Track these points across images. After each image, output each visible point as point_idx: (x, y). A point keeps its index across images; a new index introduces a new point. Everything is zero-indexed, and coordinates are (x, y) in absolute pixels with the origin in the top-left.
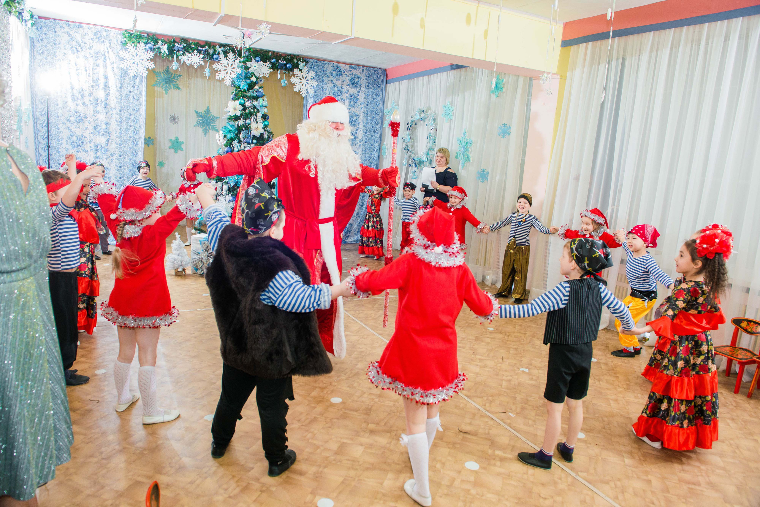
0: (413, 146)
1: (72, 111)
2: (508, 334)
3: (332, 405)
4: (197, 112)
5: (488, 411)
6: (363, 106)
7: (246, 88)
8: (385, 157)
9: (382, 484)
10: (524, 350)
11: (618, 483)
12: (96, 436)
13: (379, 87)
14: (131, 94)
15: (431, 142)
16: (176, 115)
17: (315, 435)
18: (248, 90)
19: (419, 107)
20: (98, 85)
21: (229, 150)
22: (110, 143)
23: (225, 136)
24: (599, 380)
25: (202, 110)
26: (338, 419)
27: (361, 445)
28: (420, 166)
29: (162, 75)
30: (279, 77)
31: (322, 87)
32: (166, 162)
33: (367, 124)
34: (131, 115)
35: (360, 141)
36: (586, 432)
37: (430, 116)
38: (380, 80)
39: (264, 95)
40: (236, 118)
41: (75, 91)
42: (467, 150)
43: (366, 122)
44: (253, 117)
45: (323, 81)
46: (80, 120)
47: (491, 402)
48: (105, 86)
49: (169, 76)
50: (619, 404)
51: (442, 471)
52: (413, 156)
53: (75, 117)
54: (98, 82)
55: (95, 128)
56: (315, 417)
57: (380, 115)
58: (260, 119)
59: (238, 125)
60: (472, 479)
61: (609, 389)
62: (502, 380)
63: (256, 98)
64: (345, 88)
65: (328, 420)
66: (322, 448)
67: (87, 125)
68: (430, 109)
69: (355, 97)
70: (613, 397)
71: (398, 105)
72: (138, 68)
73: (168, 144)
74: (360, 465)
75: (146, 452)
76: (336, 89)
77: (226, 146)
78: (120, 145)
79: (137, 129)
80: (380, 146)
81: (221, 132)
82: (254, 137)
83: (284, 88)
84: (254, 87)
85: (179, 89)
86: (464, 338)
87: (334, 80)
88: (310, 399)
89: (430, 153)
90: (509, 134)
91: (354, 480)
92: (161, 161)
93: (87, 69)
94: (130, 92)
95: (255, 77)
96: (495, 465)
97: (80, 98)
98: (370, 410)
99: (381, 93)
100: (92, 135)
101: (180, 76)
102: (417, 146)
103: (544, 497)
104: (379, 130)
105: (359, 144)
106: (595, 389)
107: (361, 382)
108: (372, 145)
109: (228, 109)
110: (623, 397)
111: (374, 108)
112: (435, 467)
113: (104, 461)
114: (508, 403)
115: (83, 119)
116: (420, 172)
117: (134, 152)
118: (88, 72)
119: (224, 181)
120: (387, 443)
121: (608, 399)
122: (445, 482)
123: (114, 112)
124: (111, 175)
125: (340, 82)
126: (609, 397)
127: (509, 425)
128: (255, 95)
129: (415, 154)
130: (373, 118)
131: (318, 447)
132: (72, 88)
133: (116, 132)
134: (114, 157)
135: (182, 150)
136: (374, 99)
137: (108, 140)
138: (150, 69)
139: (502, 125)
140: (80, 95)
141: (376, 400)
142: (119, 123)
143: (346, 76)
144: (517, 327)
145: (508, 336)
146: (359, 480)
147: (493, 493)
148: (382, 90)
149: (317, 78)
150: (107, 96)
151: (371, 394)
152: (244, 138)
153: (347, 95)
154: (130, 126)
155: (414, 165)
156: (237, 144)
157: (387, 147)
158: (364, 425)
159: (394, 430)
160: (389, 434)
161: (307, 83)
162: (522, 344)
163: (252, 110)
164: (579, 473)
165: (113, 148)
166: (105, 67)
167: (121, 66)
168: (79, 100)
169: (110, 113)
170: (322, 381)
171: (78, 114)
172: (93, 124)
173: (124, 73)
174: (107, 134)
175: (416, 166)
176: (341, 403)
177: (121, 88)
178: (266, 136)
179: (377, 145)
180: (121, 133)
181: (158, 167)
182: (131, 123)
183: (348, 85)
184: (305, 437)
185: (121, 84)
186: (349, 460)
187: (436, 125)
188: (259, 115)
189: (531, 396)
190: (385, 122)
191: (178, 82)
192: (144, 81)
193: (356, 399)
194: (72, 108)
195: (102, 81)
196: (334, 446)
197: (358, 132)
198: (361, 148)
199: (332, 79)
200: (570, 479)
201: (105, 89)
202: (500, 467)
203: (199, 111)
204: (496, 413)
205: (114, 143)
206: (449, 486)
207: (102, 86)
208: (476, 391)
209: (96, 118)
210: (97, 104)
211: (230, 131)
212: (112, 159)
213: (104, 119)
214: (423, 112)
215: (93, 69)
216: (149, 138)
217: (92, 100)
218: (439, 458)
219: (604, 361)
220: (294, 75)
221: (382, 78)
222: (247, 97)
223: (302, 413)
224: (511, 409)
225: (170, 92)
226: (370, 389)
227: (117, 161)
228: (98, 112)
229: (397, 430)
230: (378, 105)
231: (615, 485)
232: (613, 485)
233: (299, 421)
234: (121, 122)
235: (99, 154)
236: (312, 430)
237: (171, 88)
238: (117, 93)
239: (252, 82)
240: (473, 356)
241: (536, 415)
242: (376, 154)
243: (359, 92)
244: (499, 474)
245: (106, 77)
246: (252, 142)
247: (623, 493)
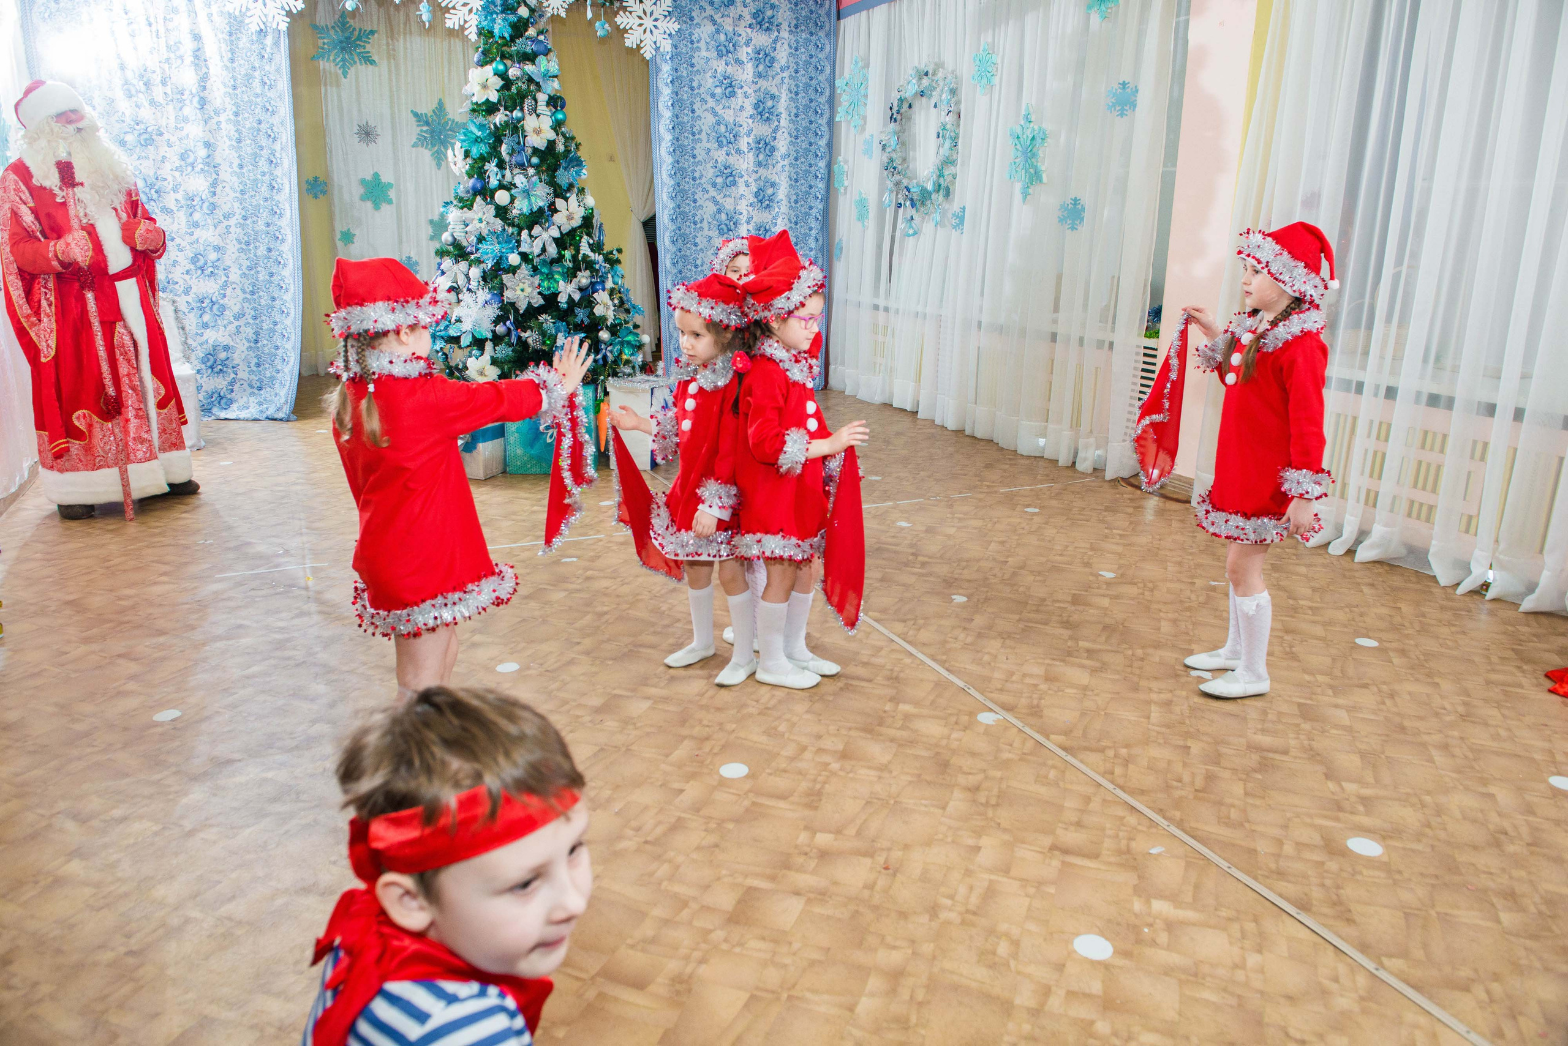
0: (904, 160)
1: (128, 120)
2: (1150, 585)
3: (724, 783)
4: (416, 115)
5: (1122, 788)
6: (786, 74)
7: (507, 35)
8: (842, 190)
9: (851, 1009)
10: (1194, 624)
11: (1496, 987)
12: (124, 888)
13: (821, 27)
14: (257, 74)
15: (948, 144)
16: (372, 124)
17: (678, 867)
18: (513, 39)
19: (916, 64)
20: (181, 58)
21: (479, 186)
22: (219, 189)
23: (467, 154)
24: (1392, 695)
25: (426, 108)
26: (737, 821)
27: (797, 893)
28: (923, 203)
29: (332, 32)
30: (589, 15)
31: (691, 34)
32: (357, 232)
33: (796, 116)
34: (260, 122)
35: (783, 158)
36: (1384, 838)
37: (941, 84)
38: (822, 12)
39: (550, 50)
40: (490, 108)
41: (129, 74)
42: (1034, 155)
43: (794, 111)
44: (528, 102)
45: (692, 19)
46: (148, 139)
47: (1126, 762)
48: (196, 57)
49: (347, 34)
50: (1453, 756)
51: (1012, 963)
52: (905, 182)
53: (136, 133)
54: (178, 48)
55: (183, 157)
56: (679, 819)
57: (827, 93)
58: (545, 108)
59: (495, 125)
60: (1096, 987)
61: (1420, 718)
62: (1149, 703)
63: (530, 58)
64: (744, 35)
65: (713, 825)
66: (694, 906)
67: (164, 150)
68: (943, 67)
69: (766, 55)
70: (1437, 738)
71: (867, 65)
72: (266, 11)
73: (357, 191)
74: (794, 954)
75: (239, 932)
76: (722, 37)
77: (470, 176)
78: (243, 192)
79: (278, 155)
80: (829, 167)
81: (458, 145)
82: (536, 151)
83: (603, 40)
84: (526, 30)
85: (373, 62)
86: (1044, 600)
87: (717, 17)
88: (669, 768)
89: (946, 173)
90: (1135, 106)
91: (778, 999)
92: (345, 229)
93: (152, 20)
94: (254, 68)
95: (526, 5)
96: (1154, 943)
97: (143, 88)
98: (819, 793)
99: (827, 42)
100: (177, 174)
101: (372, 32)
102: (915, 159)
103: (1298, 1036)
104: (825, 128)
105: (782, 163)
106: (1386, 718)
107: (795, 719)
108: (811, 166)
109: (468, 89)
110: (1462, 738)
111: (811, 79)
112: (994, 953)
113: (131, 960)
114: (1169, 762)
115: (155, 137)
116: (923, 218)
117: (275, 208)
118: (154, 28)
119: (472, 257)
120: (865, 887)
121: (1424, 745)
122: (1025, 998)
123: (223, 118)
124: (228, 263)
125: (729, 21)
126: (1425, 738)
127: (1180, 825)
128: (528, 50)
129: (910, 179)
130: (811, 101)
131: (685, 904)
132: (122, 67)
133: (232, 163)
134: (232, 222)
135: (390, 202)
136: (811, 57)
137: (214, 184)
138: (295, 11)
139: (1116, 86)
140: (141, 83)
141: (835, 766)
142: (235, 144)
143: (745, 6)
144: (1171, 567)
145: (1152, 590)
146: (790, 998)
147: (1157, 1031)
148: (828, 35)
149: (678, 11)
150: (204, 79)
151: (820, 751)
152: (511, 153)
153: (749, 50)
154: (261, 148)
155: (908, 203)
156: (496, 169)
157: (846, 168)
158: (803, 837)
159: (883, 849)
160: (868, 861)
161: (656, 27)
162: (1189, 609)
163: (524, 87)
164: (1385, 960)
165: (227, 200)
166: (193, 13)
167: (226, 9)
168: (141, 95)
169: (214, 121)
170: (700, 721)
171: (142, 126)
172: (178, 149)
173: (235, 25)
174: (212, 171)
175: (913, 205)
176: (747, 777)
177: (232, 60)
178: (560, 148)
179: (822, 164)
180: (241, 167)
181: (339, 244)
182: (264, 142)
183: (750, 26)
184: (651, 874)
185: (233, 52)
186: (763, 939)
187: (958, 103)
188: (542, 98)
189: (1228, 743)
190: (839, 109)
191: (368, 47)
192: (284, 42)
193: (783, 765)
194: (127, 113)
195: (188, 46)
196: (725, 899)
197: (779, 135)
198: (786, 174)
199: (712, 13)
200: (1362, 980)
201: (196, 65)
202: (1169, 948)
203: (422, 110)
204: (1142, 792)
205: (227, 189)
206: (1035, 1013)
207: (189, 59)
208: (1085, 735)
209: (184, 133)
210: (181, 101)
211: (477, 140)
212: (228, 227)
213: (201, 135)
214: (926, 74)
215: (165, 19)
216: (316, 179)
217: (169, 92)
218: (1003, 927)
219: (1394, 645)
220: (625, 9)
221: (827, 6)
222: (511, 57)
223: (646, 808)
224: (1180, 781)
225: (352, 71)
226: (819, 737)
227: (239, 230)
228: (186, 120)
229: (889, 849)
230: (821, 71)
231: (1488, 992)
232: (1483, 996)
233: (638, 829)
234: (239, 141)
235: (197, 216)
236: (672, 854)
237: (355, 63)
238: (225, 73)
239: (520, 18)
240: (1070, 643)
241: (1246, 794)
242: (821, 185)
243: (775, 41)
244: (1168, 971)
245: (197, 38)
246: (529, 161)
247: (1514, 1018)
